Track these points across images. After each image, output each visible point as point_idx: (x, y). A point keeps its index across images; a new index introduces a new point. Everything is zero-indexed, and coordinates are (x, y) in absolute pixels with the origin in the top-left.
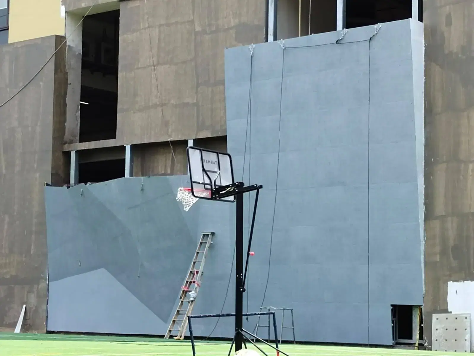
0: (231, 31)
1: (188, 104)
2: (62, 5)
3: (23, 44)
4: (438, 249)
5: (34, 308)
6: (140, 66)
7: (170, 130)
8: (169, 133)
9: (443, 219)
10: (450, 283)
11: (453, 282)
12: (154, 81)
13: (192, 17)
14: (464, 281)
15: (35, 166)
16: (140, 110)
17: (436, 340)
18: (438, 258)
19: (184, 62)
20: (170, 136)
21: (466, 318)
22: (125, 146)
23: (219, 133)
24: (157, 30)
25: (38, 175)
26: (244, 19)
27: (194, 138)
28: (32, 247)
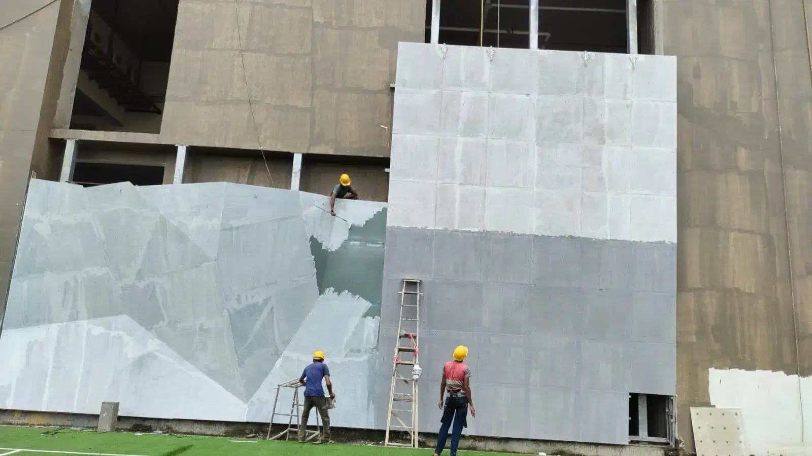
0: (373, 33)
1: (295, 108)
4: (693, 327)
6: (213, 47)
7: (262, 136)
8: (261, 140)
9: (698, 292)
10: (712, 370)
11: (716, 368)
12: (237, 69)
13: (310, 4)
14: (730, 368)
16: (208, 103)
17: (701, 441)
18: (694, 339)
19: (291, 55)
20: (262, 144)
21: (736, 414)
22: (177, 147)
23: (348, 152)
24: (248, 8)
26: (393, 21)
27: (305, 152)
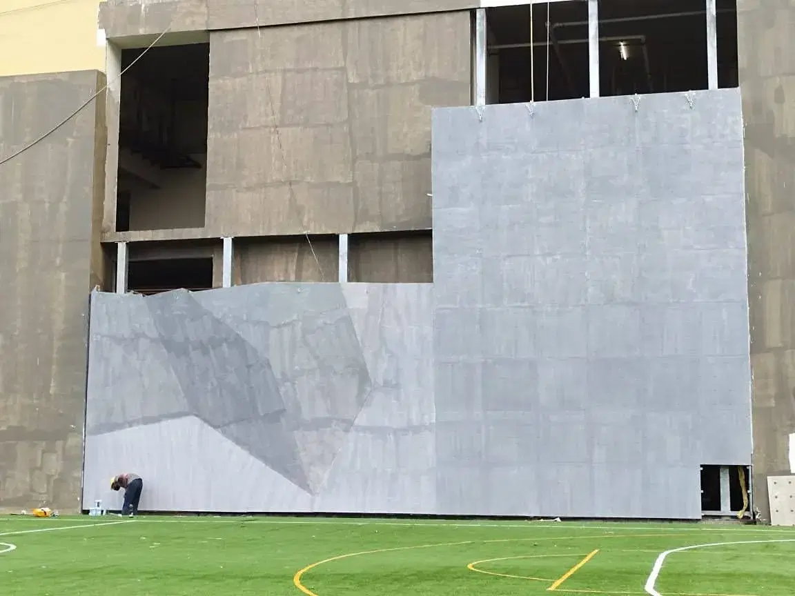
0: (412, 87)
1: (336, 184)
2: (100, 28)
3: (32, 80)
4: (772, 391)
5: (57, 477)
6: (248, 125)
7: (305, 219)
8: (305, 224)
9: (779, 352)
12: (274, 148)
13: (342, 64)
15: (58, 261)
16: (249, 189)
17: (777, 511)
18: (772, 403)
19: (328, 125)
20: (307, 228)
22: (223, 240)
24: (279, 77)
25: (63, 275)
26: (434, 72)
27: (351, 232)
28: (52, 385)
